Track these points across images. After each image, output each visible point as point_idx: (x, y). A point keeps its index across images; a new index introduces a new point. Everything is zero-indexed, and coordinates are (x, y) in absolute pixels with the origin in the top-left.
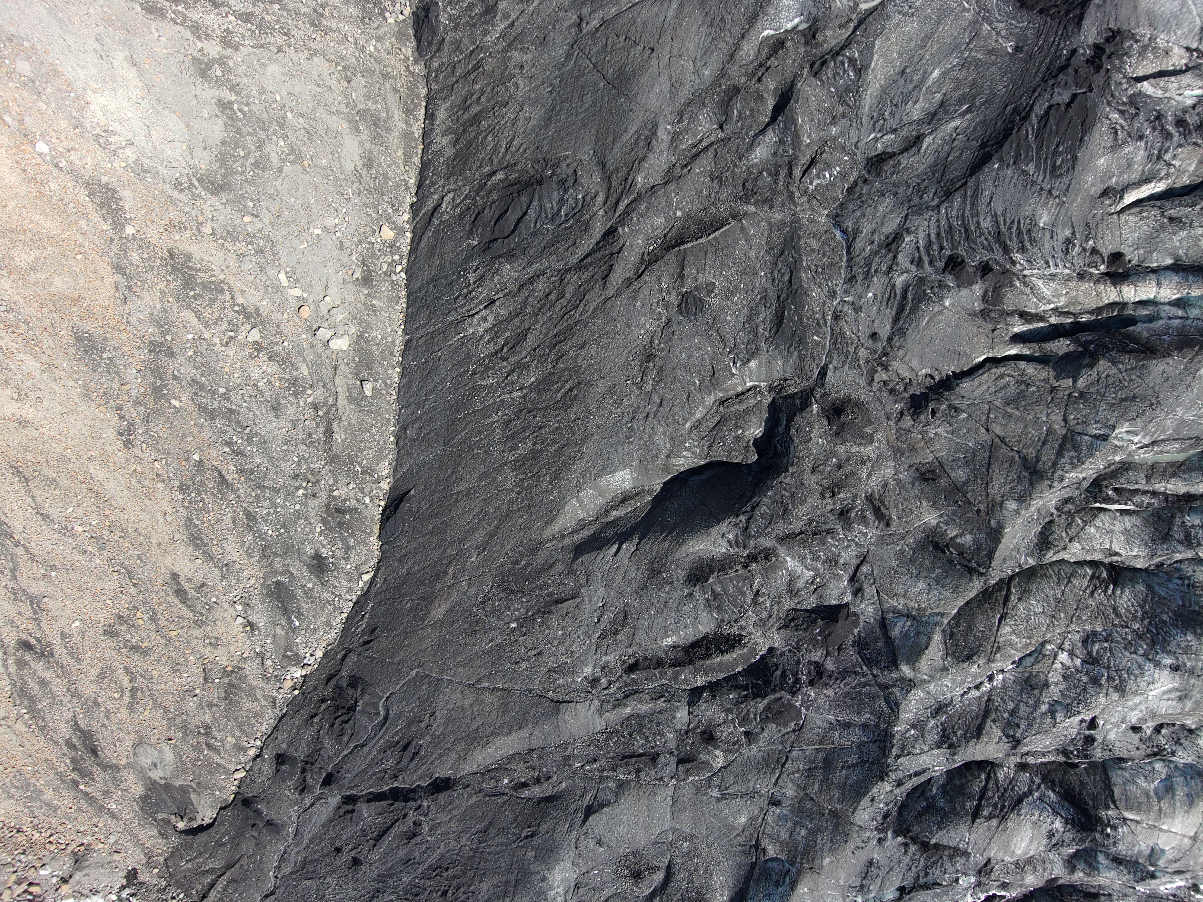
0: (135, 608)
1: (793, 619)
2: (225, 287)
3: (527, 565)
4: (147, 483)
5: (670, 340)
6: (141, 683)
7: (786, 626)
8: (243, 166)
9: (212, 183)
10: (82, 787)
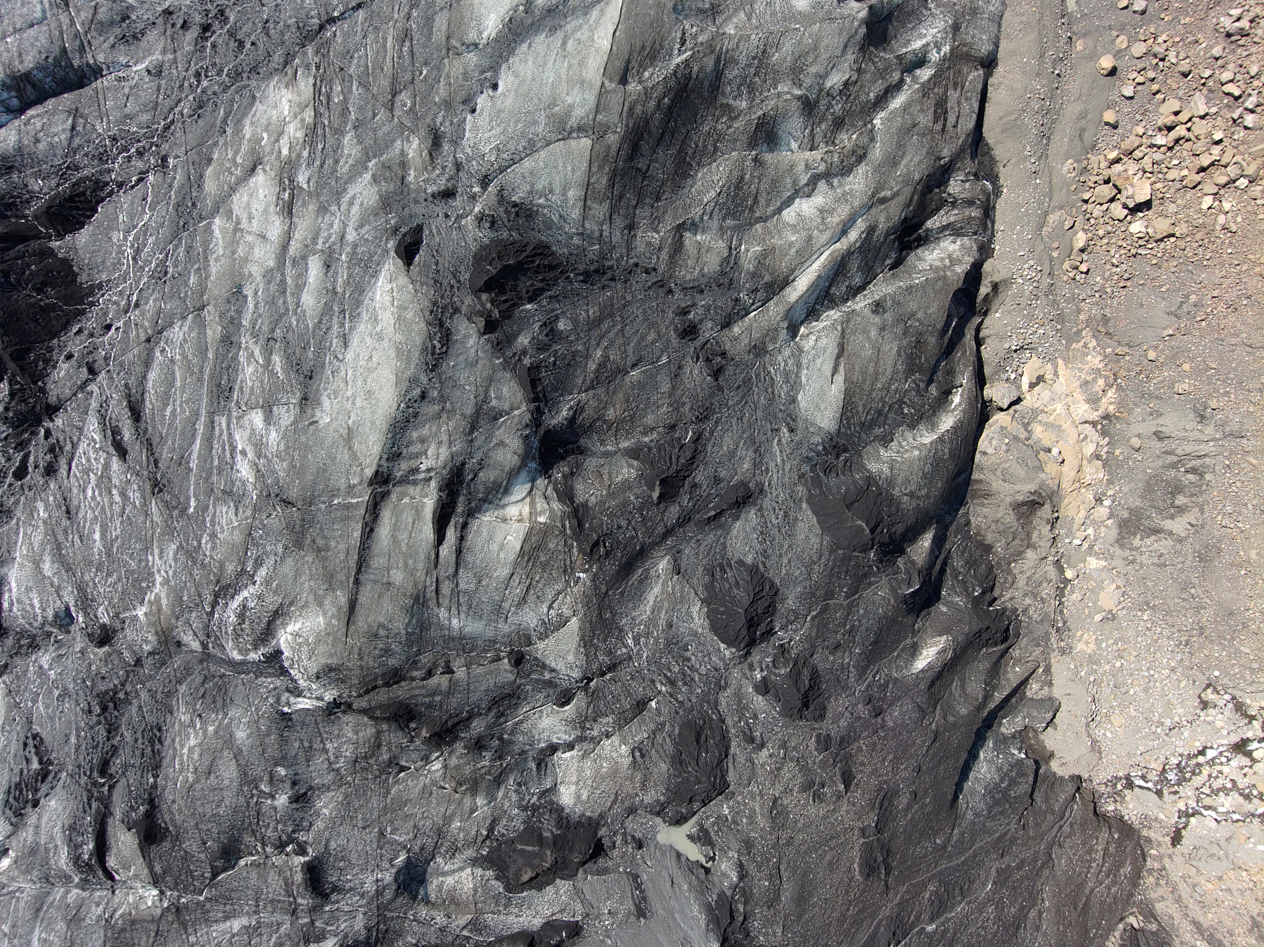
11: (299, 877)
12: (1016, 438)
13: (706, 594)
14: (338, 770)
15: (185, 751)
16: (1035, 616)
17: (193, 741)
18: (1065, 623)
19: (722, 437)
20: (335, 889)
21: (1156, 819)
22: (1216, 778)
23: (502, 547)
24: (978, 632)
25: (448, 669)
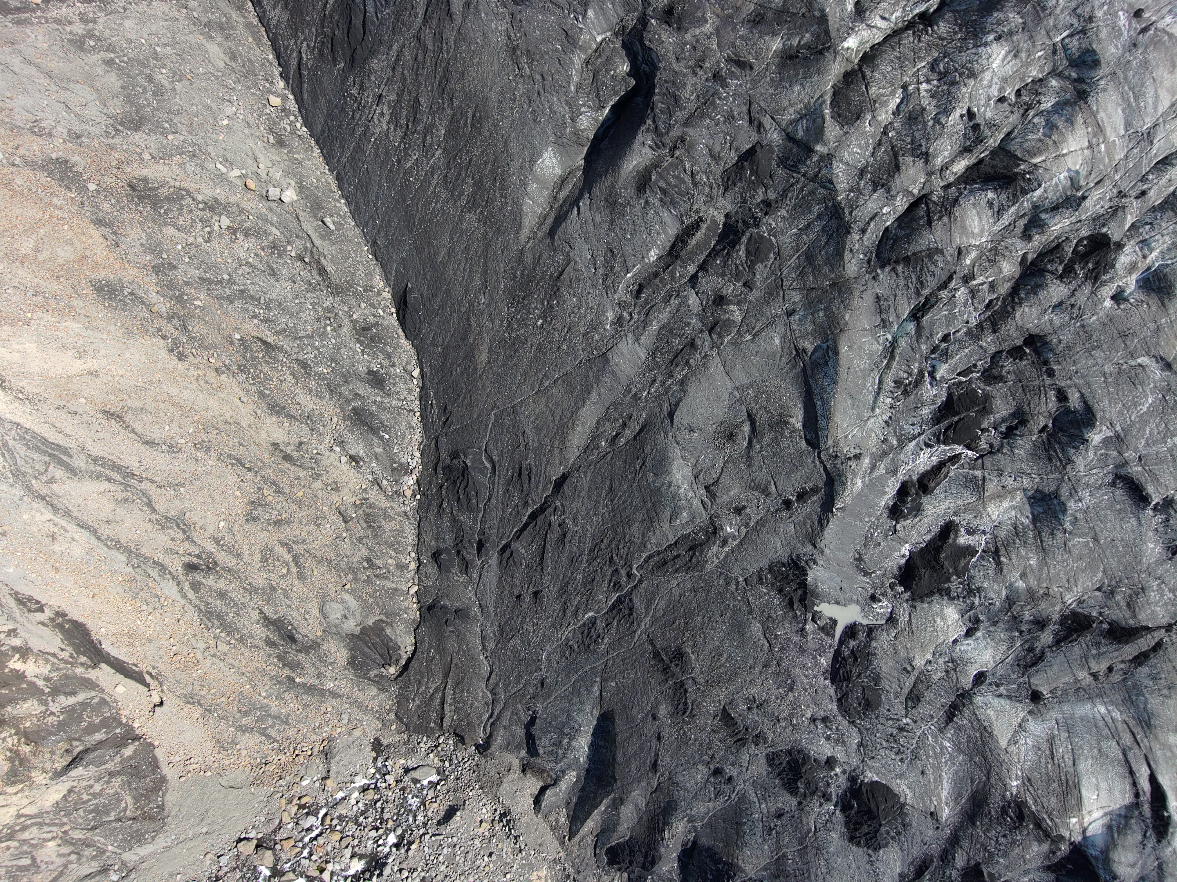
0: (260, 489)
1: (728, 179)
2: (184, 193)
3: (523, 272)
4: (213, 380)
5: (521, 27)
6: (298, 549)
7: (726, 189)
8: (146, 99)
9: (131, 122)
10: (298, 680)
11: (1150, 489)
20: (1113, 484)
21: (406, 755)
22: (375, 820)
23: (1097, 787)
24: (653, 863)
25: (1095, 676)
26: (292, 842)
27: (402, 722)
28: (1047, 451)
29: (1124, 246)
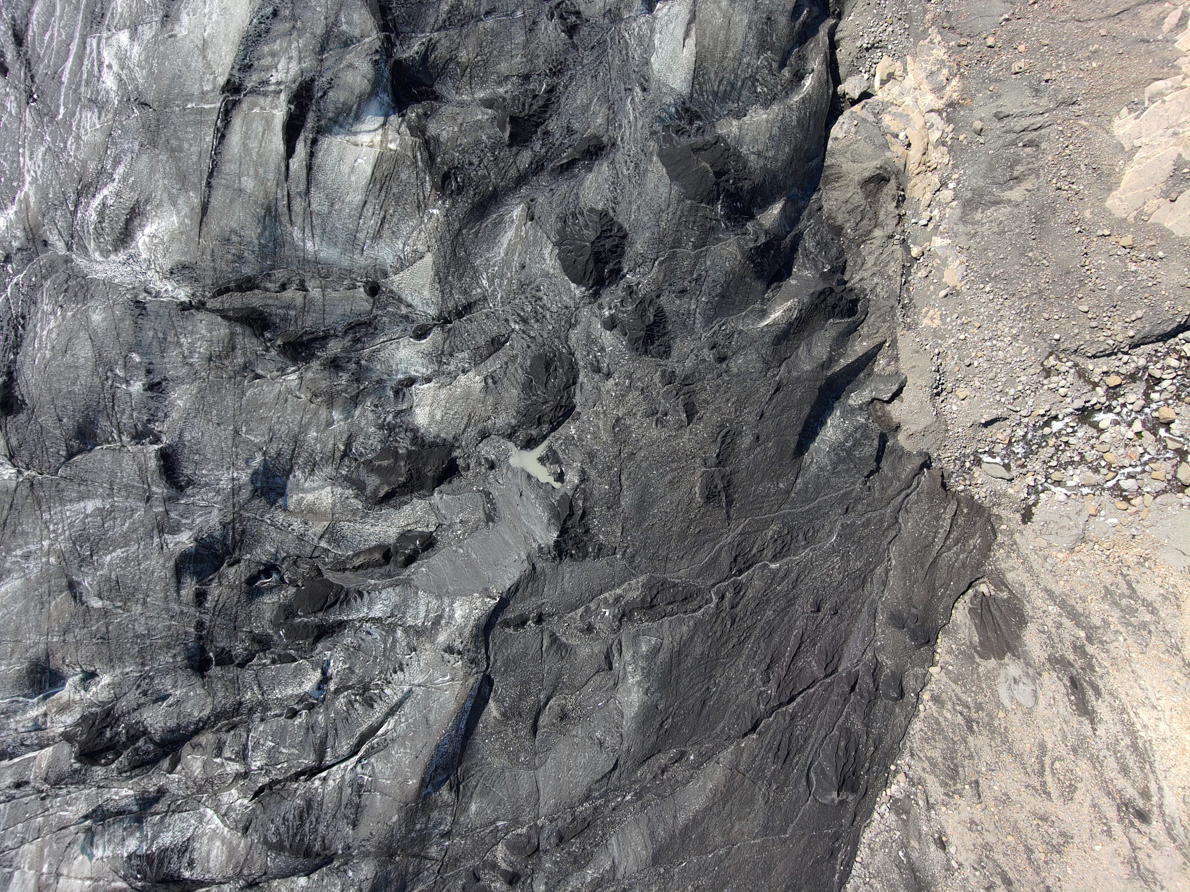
0: (1047, 862)
6: (1035, 781)
10: (1082, 634)
11: (153, 464)
12: (864, 120)
13: (558, 237)
14: (191, 365)
15: (45, 333)
16: (883, 294)
17: (52, 324)
18: (911, 300)
19: (576, 92)
20: (190, 482)
21: (1005, 495)
22: (1063, 451)
23: (353, 170)
24: (822, 293)
25: (302, 287)
26: (1154, 474)
27: (993, 526)
28: (242, 541)
29: (61, 734)
